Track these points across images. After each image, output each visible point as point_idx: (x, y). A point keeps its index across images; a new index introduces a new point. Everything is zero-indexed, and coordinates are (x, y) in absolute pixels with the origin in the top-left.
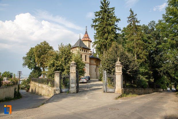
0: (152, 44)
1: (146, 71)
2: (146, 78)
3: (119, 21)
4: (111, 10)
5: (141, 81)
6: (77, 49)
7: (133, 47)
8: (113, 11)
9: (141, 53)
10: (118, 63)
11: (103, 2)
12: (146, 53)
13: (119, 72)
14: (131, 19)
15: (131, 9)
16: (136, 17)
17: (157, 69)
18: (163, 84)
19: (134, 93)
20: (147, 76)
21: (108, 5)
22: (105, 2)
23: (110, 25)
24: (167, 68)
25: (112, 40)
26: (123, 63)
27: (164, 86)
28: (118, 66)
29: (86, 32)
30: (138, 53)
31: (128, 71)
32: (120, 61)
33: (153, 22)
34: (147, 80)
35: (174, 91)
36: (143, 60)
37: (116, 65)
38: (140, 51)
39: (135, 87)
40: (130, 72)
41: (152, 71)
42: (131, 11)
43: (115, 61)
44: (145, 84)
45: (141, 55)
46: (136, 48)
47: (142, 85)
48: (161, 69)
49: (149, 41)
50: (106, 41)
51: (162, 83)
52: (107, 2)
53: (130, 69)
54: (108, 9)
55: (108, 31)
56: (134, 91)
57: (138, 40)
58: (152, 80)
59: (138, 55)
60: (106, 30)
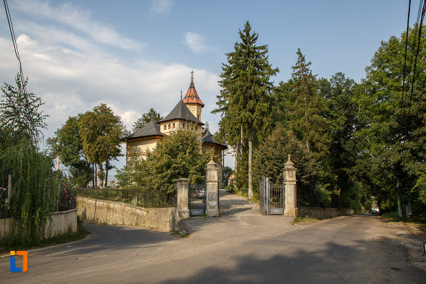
0: (338, 120)
1: (327, 174)
2: (327, 188)
3: (277, 73)
4: (261, 51)
5: (319, 194)
6: (177, 123)
7: (304, 128)
8: (266, 55)
9: (318, 141)
10: (289, 164)
11: (245, 34)
12: (327, 140)
13: (291, 179)
14: (298, 70)
15: (299, 49)
16: (310, 68)
17: (345, 169)
18: (354, 199)
19: (311, 216)
20: (329, 185)
21: (254, 40)
22: (248, 34)
23: (259, 83)
24: (365, 168)
25: (263, 114)
26: (295, 164)
27: (357, 203)
28: (289, 170)
29: (192, 83)
30: (314, 140)
31: (304, 177)
32: (291, 160)
33: (339, 74)
34: (330, 193)
35: (375, 214)
36: (322, 154)
37: (286, 167)
38: (317, 136)
39: (306, 206)
40: (306, 179)
41: (336, 174)
42: (299, 53)
43: (284, 160)
44: (326, 200)
45: (319, 145)
46: (310, 129)
47: (321, 201)
48: (355, 169)
49: (332, 113)
50: (253, 116)
51: (353, 197)
52: (253, 36)
53: (307, 173)
54: (255, 48)
55: (255, 95)
56: (310, 212)
57: (313, 114)
58: (338, 192)
59: (312, 144)
60: (251, 92)
